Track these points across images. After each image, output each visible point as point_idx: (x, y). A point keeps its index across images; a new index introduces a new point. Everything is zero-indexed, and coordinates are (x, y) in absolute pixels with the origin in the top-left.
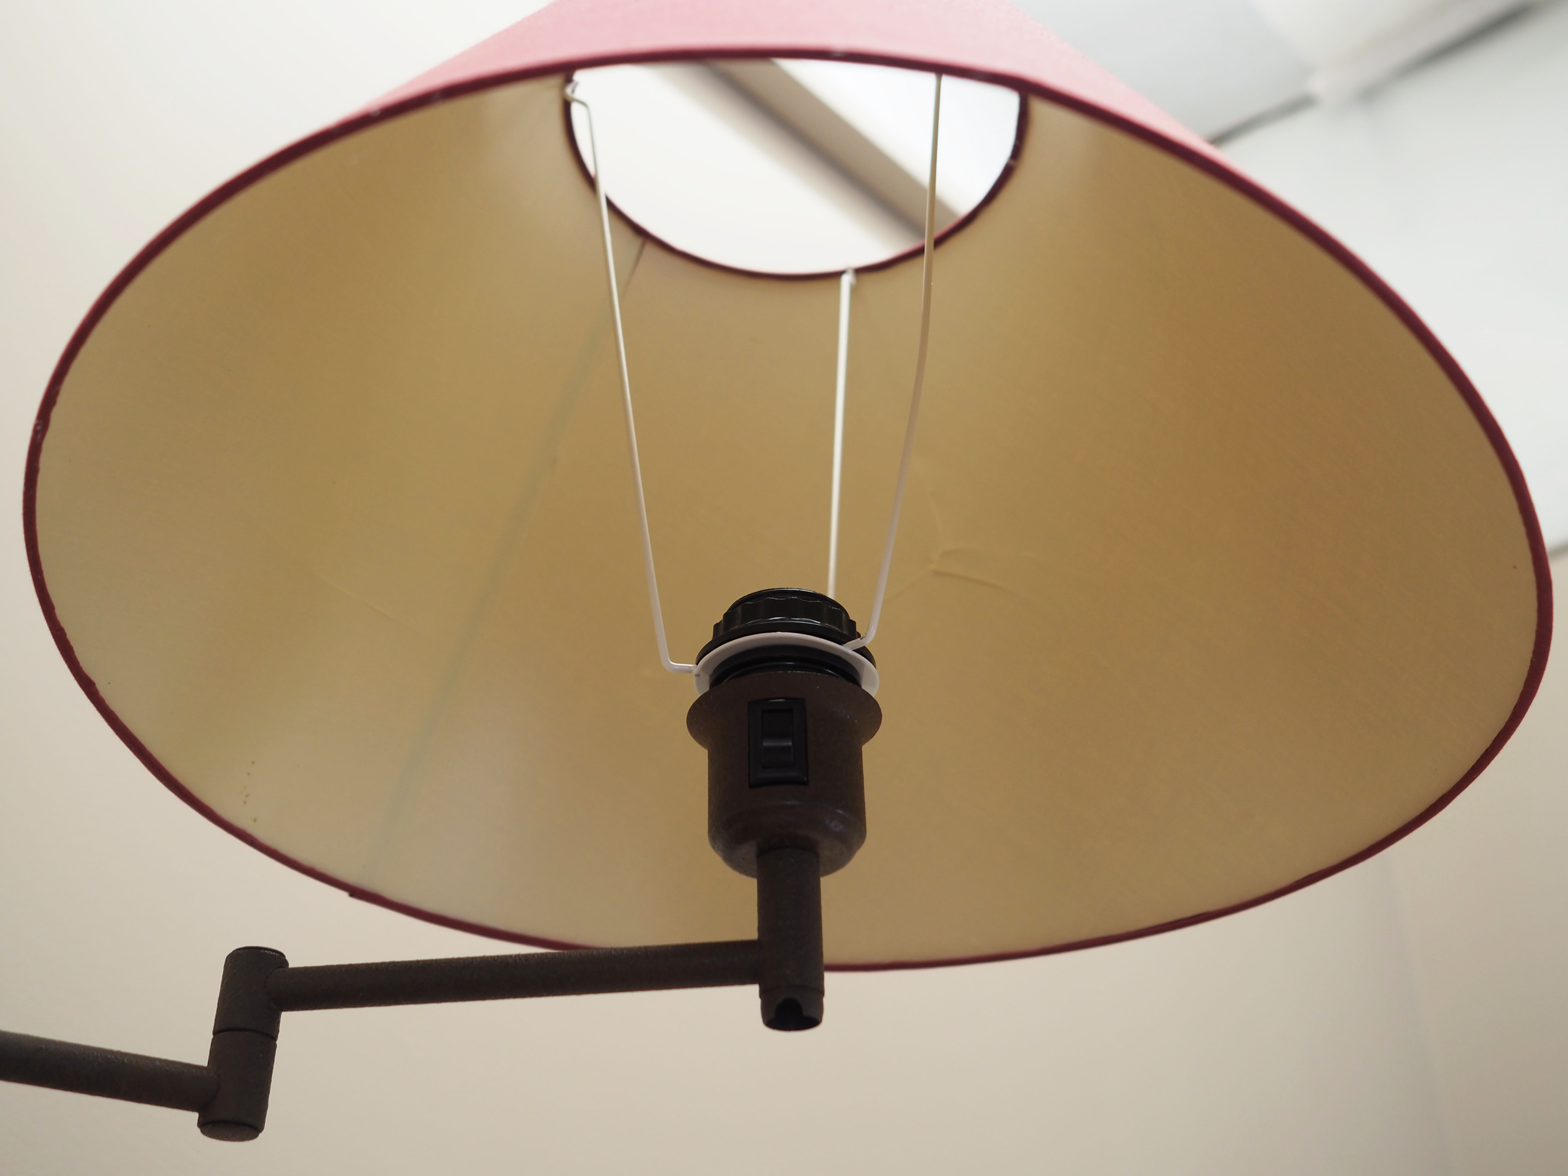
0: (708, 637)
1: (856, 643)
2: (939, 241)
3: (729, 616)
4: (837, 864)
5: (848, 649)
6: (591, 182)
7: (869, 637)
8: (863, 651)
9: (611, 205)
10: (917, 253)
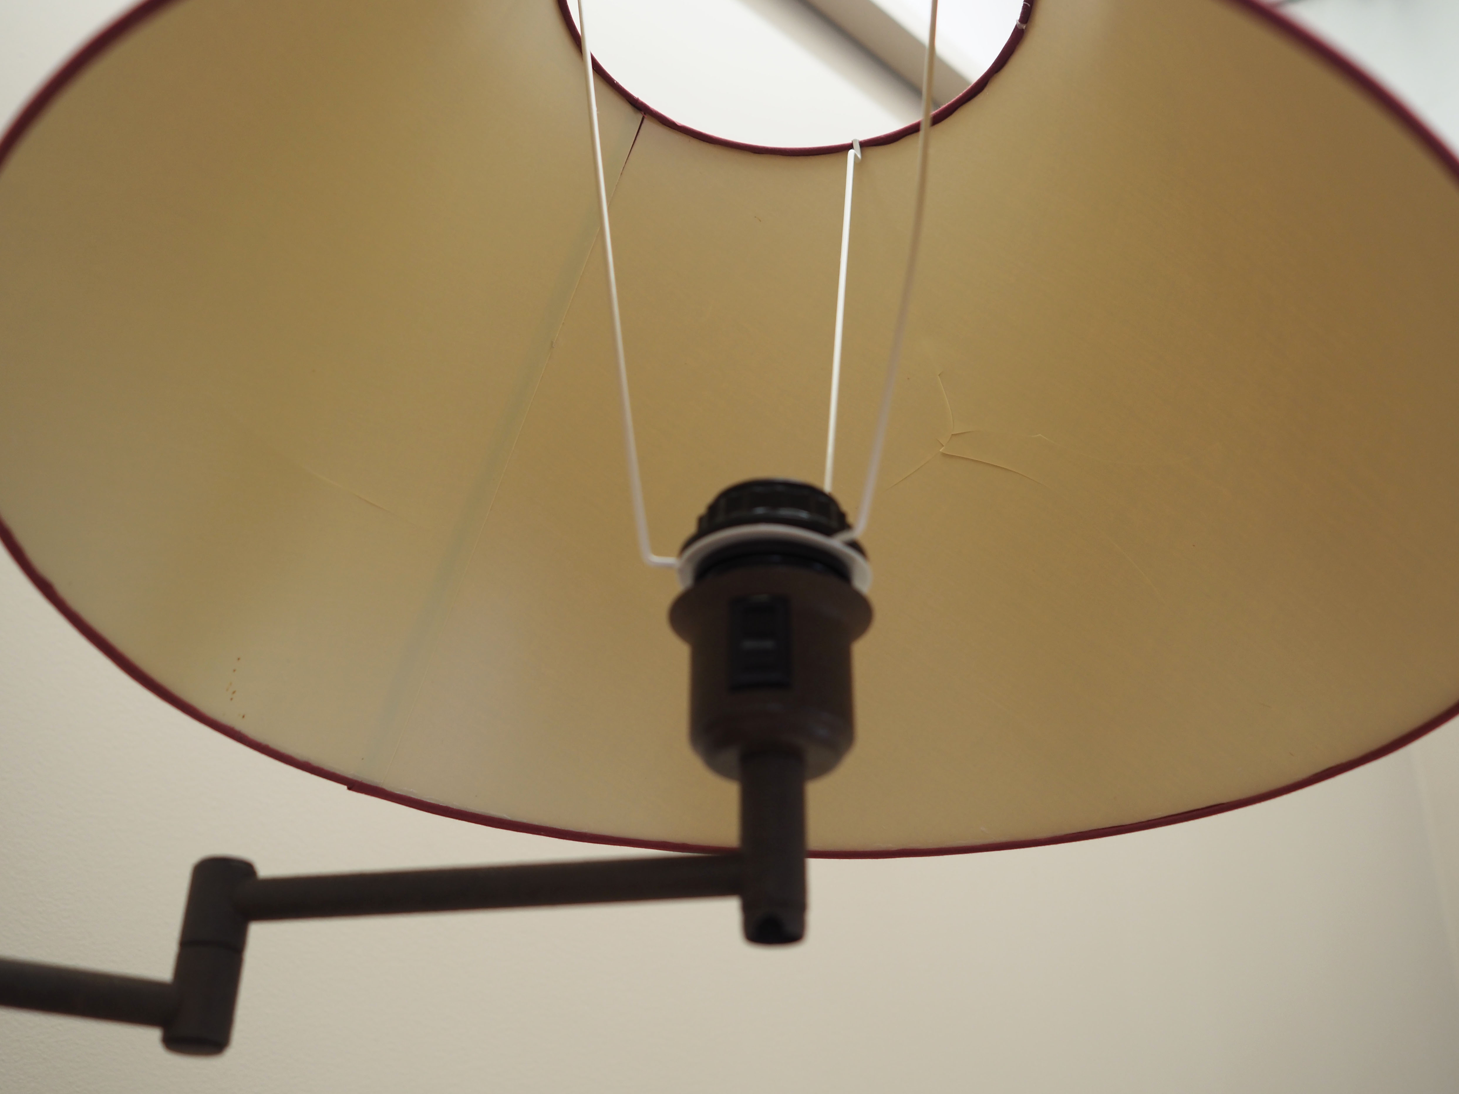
0: (691, 528)
1: (846, 536)
2: (938, 119)
3: (713, 509)
4: (825, 768)
5: (836, 543)
6: (576, 40)
7: (859, 531)
8: (855, 545)
9: (597, 68)
10: (913, 130)
